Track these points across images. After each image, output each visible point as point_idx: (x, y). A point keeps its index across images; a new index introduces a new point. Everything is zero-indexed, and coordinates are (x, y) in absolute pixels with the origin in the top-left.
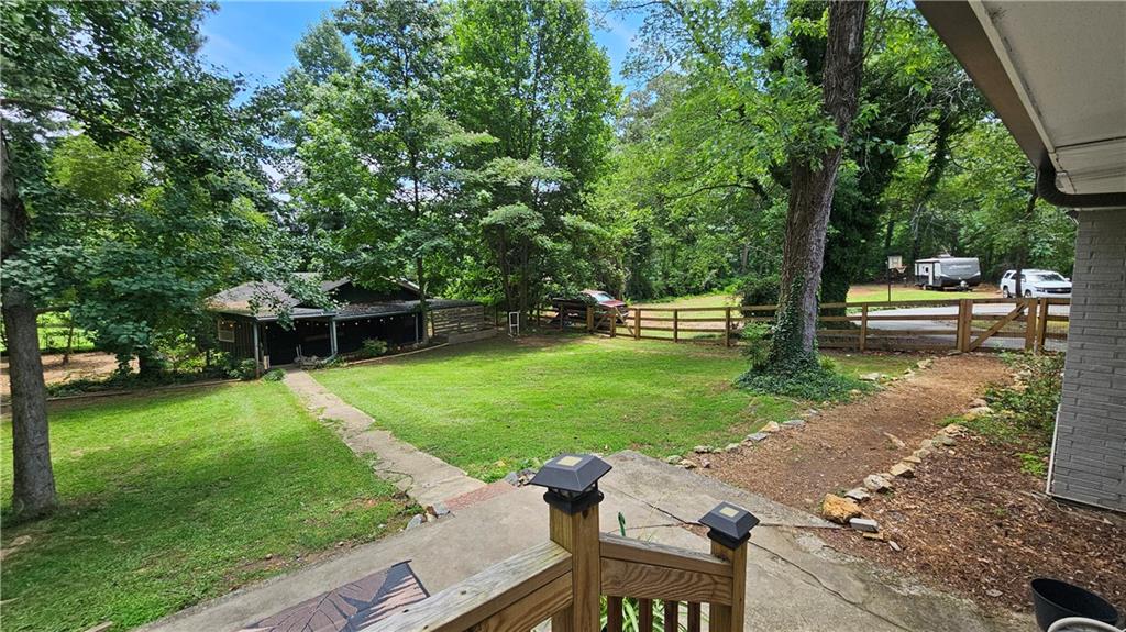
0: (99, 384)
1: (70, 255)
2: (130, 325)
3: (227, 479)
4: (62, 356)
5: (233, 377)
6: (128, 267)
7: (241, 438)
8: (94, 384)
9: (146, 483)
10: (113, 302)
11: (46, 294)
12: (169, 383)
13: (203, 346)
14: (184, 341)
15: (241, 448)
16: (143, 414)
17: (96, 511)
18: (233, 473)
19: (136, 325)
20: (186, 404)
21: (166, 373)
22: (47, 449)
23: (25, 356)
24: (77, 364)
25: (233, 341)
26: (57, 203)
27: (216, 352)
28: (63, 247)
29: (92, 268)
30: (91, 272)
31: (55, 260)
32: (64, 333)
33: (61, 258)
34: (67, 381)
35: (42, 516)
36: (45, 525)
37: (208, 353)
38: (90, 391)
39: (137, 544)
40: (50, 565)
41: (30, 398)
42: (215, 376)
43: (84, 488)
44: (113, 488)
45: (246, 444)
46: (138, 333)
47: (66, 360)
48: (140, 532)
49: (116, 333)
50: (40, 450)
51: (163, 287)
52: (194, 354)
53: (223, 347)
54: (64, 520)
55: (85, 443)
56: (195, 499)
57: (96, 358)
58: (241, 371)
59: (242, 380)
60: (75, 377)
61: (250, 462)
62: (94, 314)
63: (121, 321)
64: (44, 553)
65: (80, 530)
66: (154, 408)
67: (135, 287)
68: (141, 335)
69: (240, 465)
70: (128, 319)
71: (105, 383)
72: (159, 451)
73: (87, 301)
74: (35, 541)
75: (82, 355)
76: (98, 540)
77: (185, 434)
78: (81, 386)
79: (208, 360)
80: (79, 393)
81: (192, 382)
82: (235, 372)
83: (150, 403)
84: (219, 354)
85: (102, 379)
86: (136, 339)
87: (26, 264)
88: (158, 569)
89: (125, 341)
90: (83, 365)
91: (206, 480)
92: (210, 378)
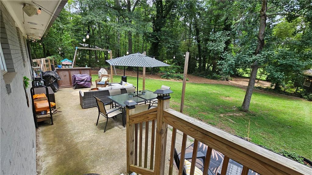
0: (263, 88)
1: (270, 53)
2: (279, 73)
3: (291, 127)
4: (258, 80)
5: (304, 98)
6: (284, 57)
7: (300, 117)
8: (262, 88)
9: (267, 115)
10: (276, 66)
11: (262, 63)
12: (281, 94)
13: (297, 85)
14: (290, 83)
15: (299, 120)
16: (272, 99)
17: (255, 116)
18: (293, 126)
19: (281, 73)
20: (284, 101)
21: (281, 91)
22: (251, 98)
23: (253, 77)
24: (260, 83)
25: (309, 87)
26: (271, 40)
27: (300, 88)
28: (270, 51)
29: (274, 57)
30: (274, 58)
31: (267, 55)
32: (260, 75)
33: (268, 54)
34: (257, 86)
35: (245, 111)
36: (245, 113)
37: (298, 88)
38: (261, 90)
39: (261, 128)
40: (244, 121)
41: (251, 86)
42: (298, 96)
43: (254, 110)
44: (259, 113)
45: (301, 120)
46: (280, 76)
47: (258, 81)
48: (262, 126)
49: (275, 74)
50: (249, 98)
51: (293, 63)
52: (292, 87)
53: (305, 87)
54: (249, 114)
55: (257, 101)
56: (278, 126)
57: (264, 83)
58: (309, 97)
59: (308, 100)
60: (259, 86)
61: (301, 126)
62: (271, 69)
63: (277, 71)
64: (244, 118)
65: (251, 118)
66: (275, 98)
67: (284, 63)
68: (281, 76)
69: (297, 125)
70: (279, 71)
71: (265, 89)
72: (273, 110)
73: (270, 65)
74: (243, 115)
75: (262, 81)
76: (253, 122)
77: (281, 108)
78: (259, 88)
79: (297, 90)
80: (258, 89)
81: (289, 95)
82: (306, 97)
83: (274, 97)
84: (301, 90)
85: (265, 88)
86: (280, 77)
87: (261, 55)
88: (264, 136)
89: (276, 77)
90: (261, 84)
91: (284, 123)
92: (295, 96)
